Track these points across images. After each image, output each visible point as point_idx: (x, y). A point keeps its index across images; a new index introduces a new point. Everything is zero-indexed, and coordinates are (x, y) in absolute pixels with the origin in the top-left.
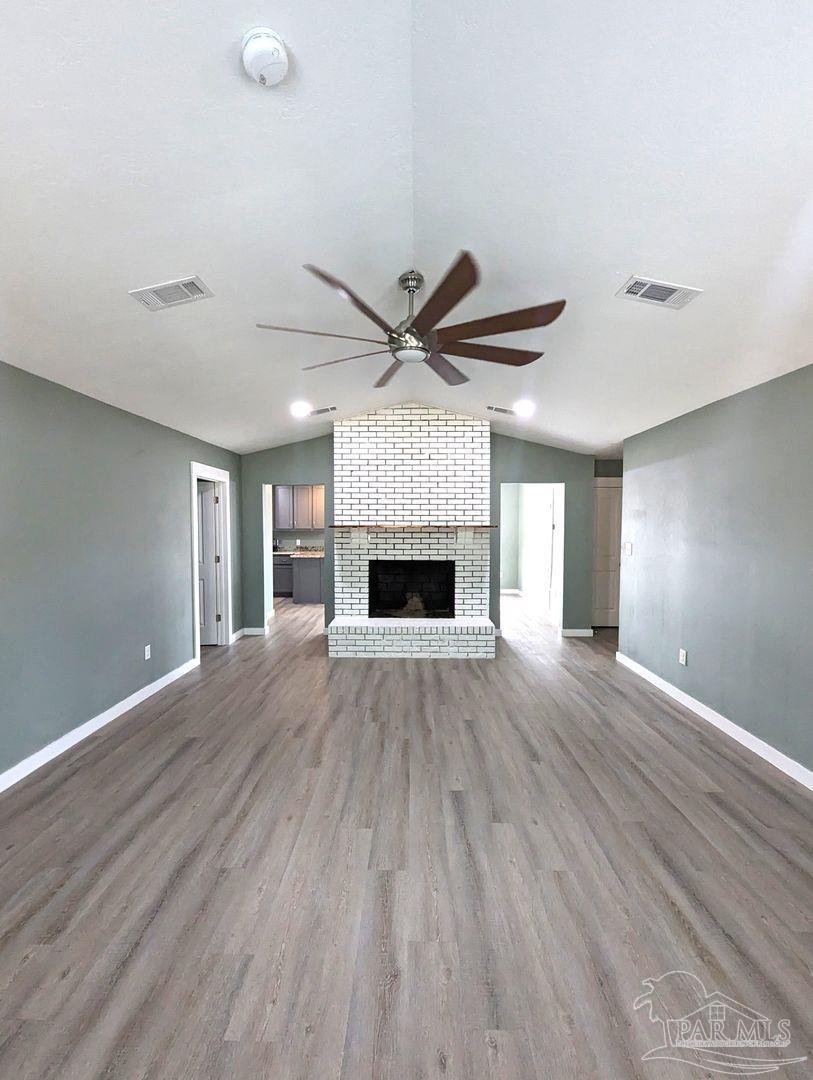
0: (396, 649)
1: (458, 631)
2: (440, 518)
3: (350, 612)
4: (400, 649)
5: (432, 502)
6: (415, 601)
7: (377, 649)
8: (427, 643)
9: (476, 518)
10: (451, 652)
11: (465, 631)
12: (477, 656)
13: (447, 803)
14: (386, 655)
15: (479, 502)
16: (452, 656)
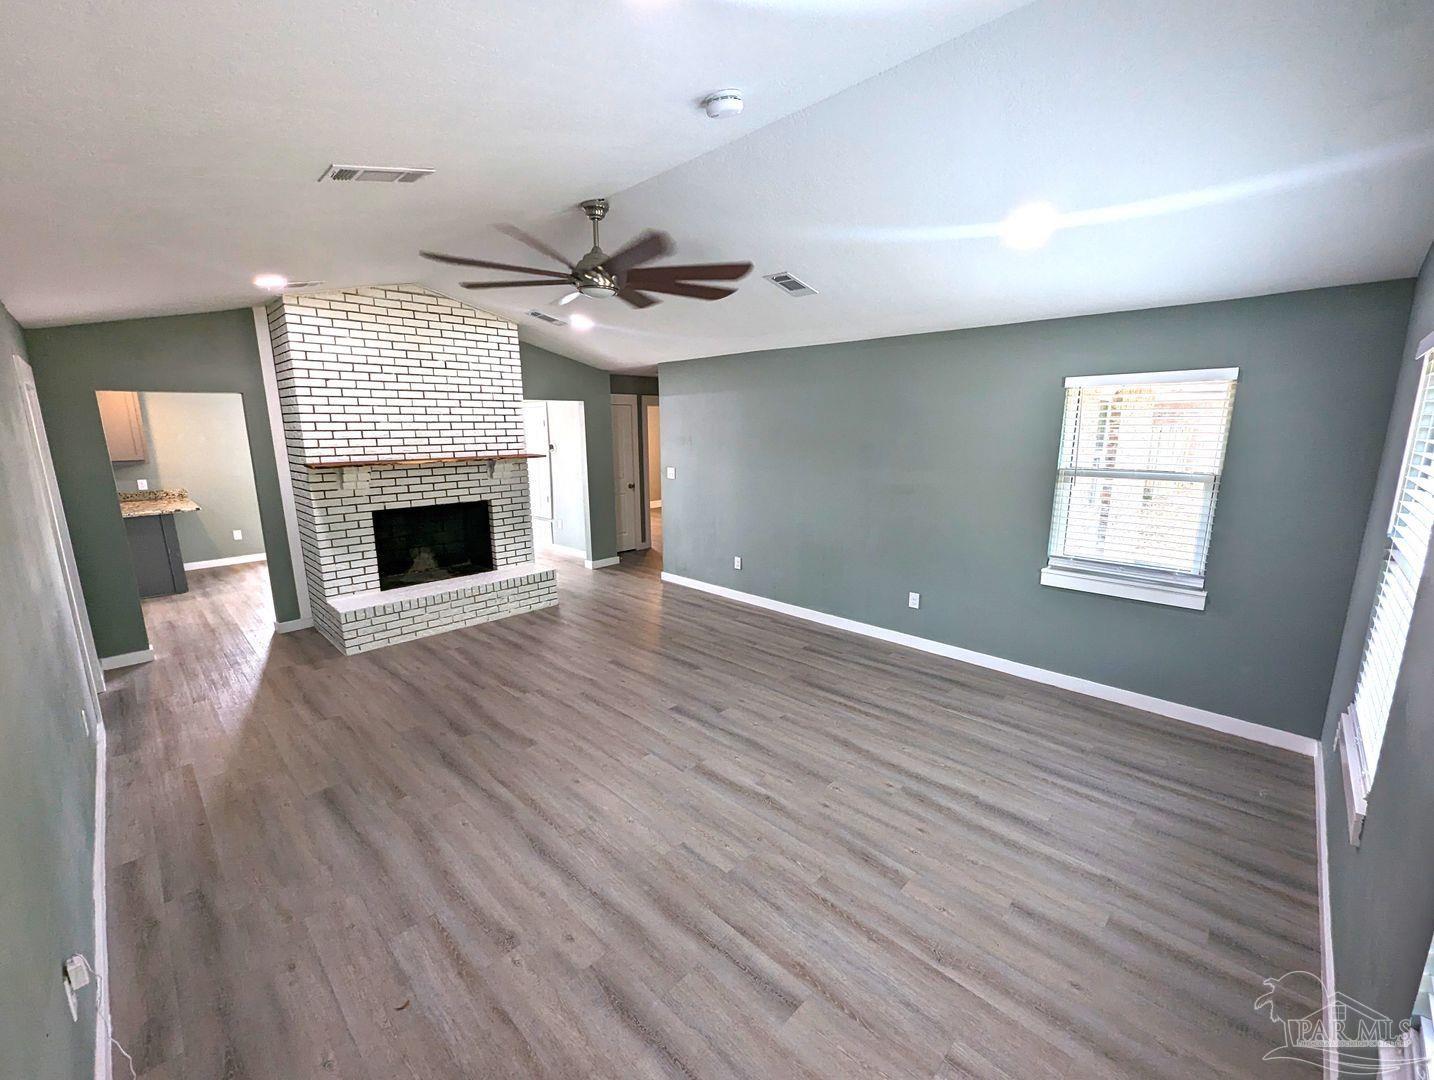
0: (445, 621)
1: (518, 583)
2: (468, 447)
3: (350, 589)
4: (449, 620)
5: (454, 426)
6: (425, 559)
7: (420, 626)
8: (483, 605)
9: (511, 446)
10: (513, 609)
11: (525, 582)
12: (541, 606)
13: (677, 716)
14: (432, 632)
15: (513, 425)
16: (514, 612)
